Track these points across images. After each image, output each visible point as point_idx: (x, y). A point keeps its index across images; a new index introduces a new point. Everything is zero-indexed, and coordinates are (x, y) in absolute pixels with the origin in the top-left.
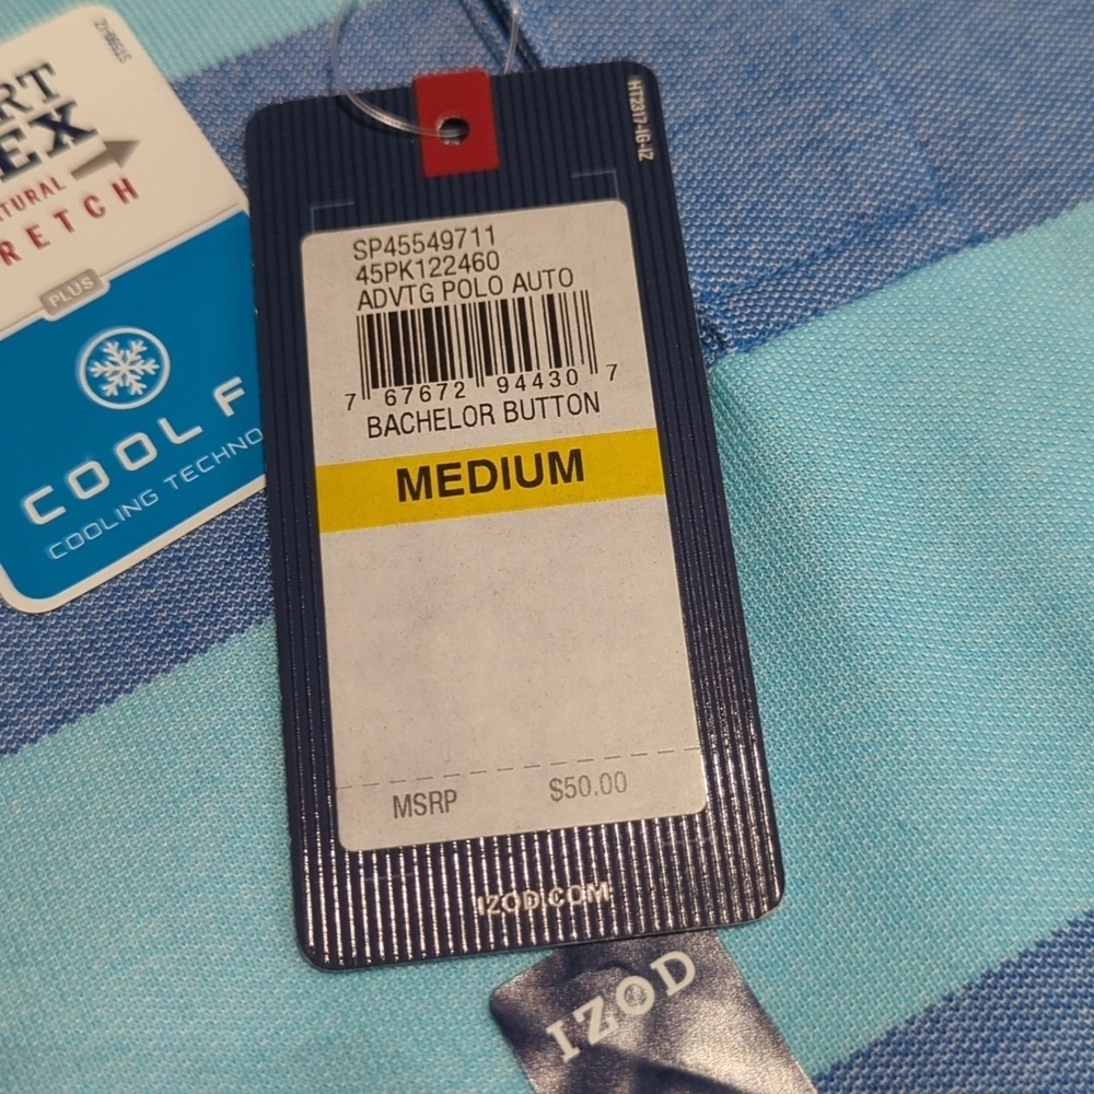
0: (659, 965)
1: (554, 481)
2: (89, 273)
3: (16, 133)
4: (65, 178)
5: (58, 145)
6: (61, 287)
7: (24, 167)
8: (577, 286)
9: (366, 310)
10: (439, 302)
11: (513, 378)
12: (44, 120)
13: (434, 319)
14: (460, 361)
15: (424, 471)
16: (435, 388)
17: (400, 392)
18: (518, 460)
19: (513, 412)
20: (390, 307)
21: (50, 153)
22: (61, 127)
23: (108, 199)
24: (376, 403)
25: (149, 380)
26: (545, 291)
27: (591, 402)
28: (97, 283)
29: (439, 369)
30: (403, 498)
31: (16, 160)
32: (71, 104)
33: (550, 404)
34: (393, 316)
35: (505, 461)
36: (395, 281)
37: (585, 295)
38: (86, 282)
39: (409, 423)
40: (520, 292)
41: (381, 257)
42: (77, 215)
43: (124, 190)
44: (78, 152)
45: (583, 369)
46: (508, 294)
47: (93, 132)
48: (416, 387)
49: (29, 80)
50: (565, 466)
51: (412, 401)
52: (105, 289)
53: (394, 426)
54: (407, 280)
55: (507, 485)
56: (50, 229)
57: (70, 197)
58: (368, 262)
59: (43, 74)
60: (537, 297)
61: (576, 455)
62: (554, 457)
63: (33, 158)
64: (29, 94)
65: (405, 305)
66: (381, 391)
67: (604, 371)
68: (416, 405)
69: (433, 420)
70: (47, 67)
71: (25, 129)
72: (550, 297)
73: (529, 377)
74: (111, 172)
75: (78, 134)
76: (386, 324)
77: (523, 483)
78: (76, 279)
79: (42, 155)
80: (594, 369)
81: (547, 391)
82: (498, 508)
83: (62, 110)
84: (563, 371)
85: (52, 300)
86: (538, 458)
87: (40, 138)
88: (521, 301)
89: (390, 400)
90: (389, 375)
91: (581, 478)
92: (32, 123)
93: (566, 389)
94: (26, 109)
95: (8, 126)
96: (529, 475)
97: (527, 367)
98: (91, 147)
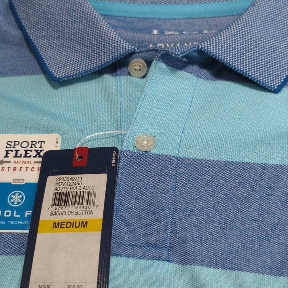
5: (36, 156)
6: (18, 180)
7: (28, 157)
9: (56, 191)
10: (69, 191)
12: (37, 151)
13: (67, 194)
14: (70, 202)
15: (58, 223)
16: (64, 207)
17: (58, 207)
18: (76, 222)
19: (77, 213)
20: (60, 191)
21: (34, 157)
22: (38, 154)
24: (53, 209)
27: (92, 212)
29: (66, 204)
30: (53, 228)
34: (60, 192)
35: (73, 222)
36: (62, 186)
37: (96, 191)
38: (22, 180)
39: (58, 213)
40: (84, 190)
41: (61, 181)
44: (38, 159)
45: (92, 206)
48: (61, 207)
49: (40, 143)
50: (84, 224)
51: (59, 209)
52: (24, 183)
53: (55, 214)
54: (64, 186)
55: (73, 227)
56: (24, 169)
58: (58, 182)
60: (87, 191)
62: (82, 222)
63: (30, 156)
65: (63, 191)
66: (55, 207)
68: (60, 210)
69: (62, 213)
72: (89, 191)
75: (40, 156)
76: (59, 194)
79: (32, 156)
80: (94, 206)
81: (84, 209)
82: (70, 231)
83: (41, 151)
84: (88, 206)
85: (15, 181)
86: (80, 222)
88: (84, 192)
89: (56, 209)
90: (57, 204)
91: (86, 227)
92: (35, 150)
93: (88, 209)
94: (36, 148)
95: (31, 149)
96: (77, 226)
97: (82, 205)
98: (40, 159)
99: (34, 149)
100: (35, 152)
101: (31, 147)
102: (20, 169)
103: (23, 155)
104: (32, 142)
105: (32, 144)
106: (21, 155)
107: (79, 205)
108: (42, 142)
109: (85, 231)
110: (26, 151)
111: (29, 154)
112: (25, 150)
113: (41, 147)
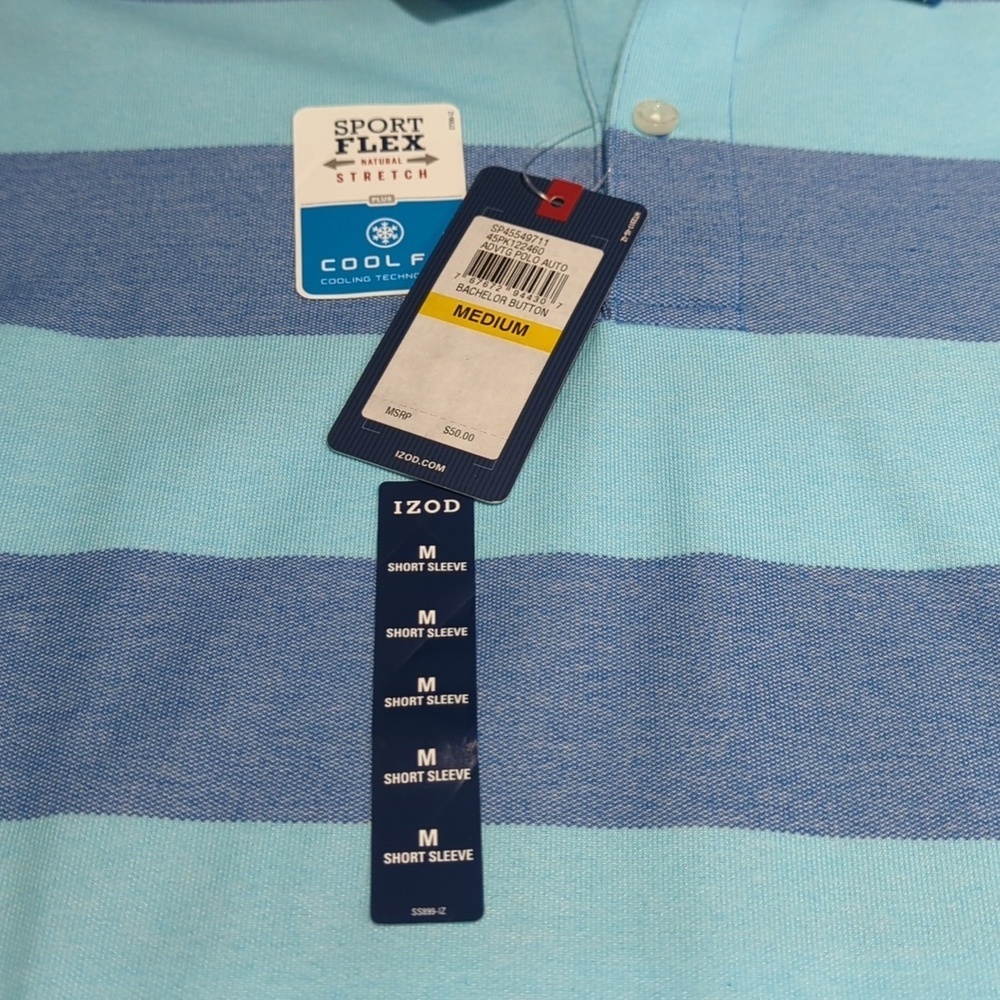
0: (447, 502)
1: (513, 332)
2: (392, 196)
3: (396, 138)
4: (404, 161)
5: (408, 148)
6: (380, 197)
7: (391, 150)
8: (566, 273)
9: (483, 249)
10: (512, 257)
11: (521, 293)
12: (409, 138)
13: (506, 262)
14: (506, 279)
15: (468, 309)
16: (490, 284)
17: (477, 280)
18: (504, 320)
19: (513, 303)
20: (492, 251)
21: (404, 150)
22: (413, 143)
23: (415, 174)
24: (466, 281)
25: (391, 241)
26: (553, 269)
27: (544, 312)
28: (393, 200)
29: (496, 279)
30: (455, 315)
31: (390, 147)
32: (422, 136)
33: (529, 307)
34: (492, 254)
35: (499, 318)
36: (500, 244)
37: (567, 277)
38: (390, 199)
39: (474, 291)
40: (544, 266)
42: (400, 175)
43: (423, 174)
44: (414, 153)
45: (549, 300)
46: (539, 265)
47: (423, 149)
48: (484, 281)
49: (412, 122)
50: (520, 329)
51: (479, 285)
52: (395, 203)
53: (467, 290)
54: (505, 245)
55: (495, 326)
56: (388, 175)
57: (401, 169)
58: (495, 233)
59: (418, 122)
60: (549, 270)
61: (527, 327)
62: (518, 324)
63: (396, 149)
64: (409, 127)
65: (499, 253)
66: (470, 277)
67: (557, 304)
68: (480, 287)
69: (482, 294)
70: (421, 120)
71: (400, 137)
72: (554, 272)
73: (528, 295)
74: (422, 166)
75: (418, 147)
76: (487, 256)
77: (501, 327)
78: (387, 196)
79: (400, 149)
80: (553, 302)
81: (531, 302)
82: (488, 333)
83: (418, 137)
84: (541, 298)
85: (373, 199)
86: (512, 322)
87: (404, 143)
88: (542, 269)
89: (472, 281)
90: (477, 273)
91: (523, 335)
92: (404, 137)
93: (538, 304)
94: (404, 131)
95: (394, 134)
96: (505, 326)
97: (529, 291)
98: (420, 154)
99: (400, 133)
100: (404, 139)
101: (394, 130)
102: (380, 176)
103: (380, 146)
104: (393, 120)
105: (394, 125)
106: (374, 146)
107: (523, 289)
108: (415, 120)
109: (518, 342)
110: (384, 137)
111: (391, 143)
112: (381, 137)
113: (416, 130)
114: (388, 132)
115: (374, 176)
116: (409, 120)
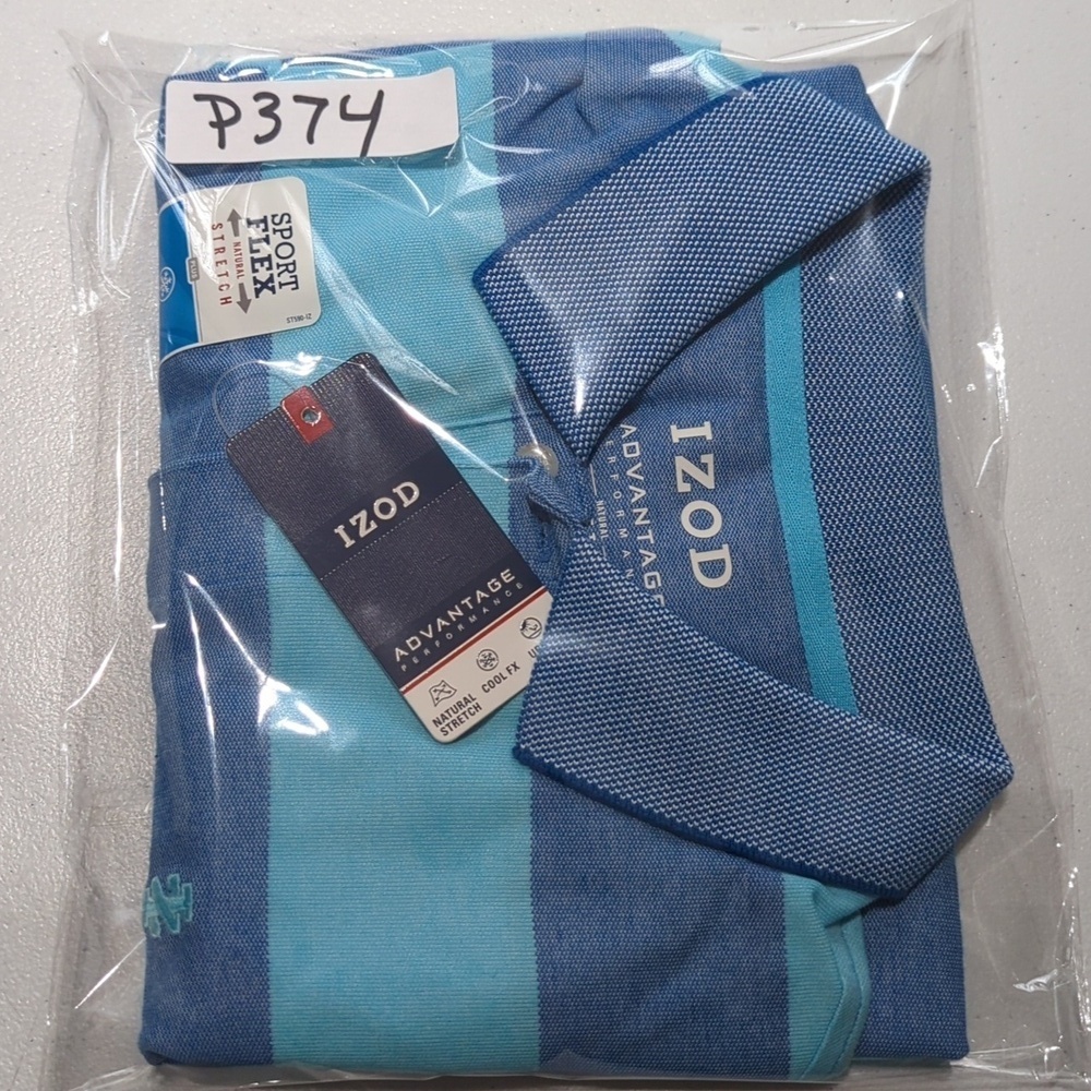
2: (198, 278)
3: (270, 268)
4: (241, 280)
5: (256, 281)
6: (198, 267)
7: (253, 266)
12: (271, 279)
21: (255, 278)
22: (263, 286)
23: (226, 294)
28: (192, 280)
31: (258, 265)
32: (274, 292)
38: (195, 276)
42: (224, 280)
43: (226, 301)
44: (251, 289)
47: (257, 297)
49: (293, 279)
52: (190, 282)
56: (222, 269)
57: (233, 280)
59: (294, 286)
63: (255, 271)
64: (286, 277)
70: (297, 288)
71: (270, 272)
74: (236, 298)
75: (258, 292)
78: (198, 274)
79: (255, 275)
83: (273, 290)
85: (193, 262)
87: (263, 275)
92: (272, 275)
94: (279, 275)
95: (274, 266)
98: (250, 294)
99: (275, 271)
100: (268, 276)
101: (278, 266)
102: (221, 262)
103: (256, 256)
104: (294, 263)
105: (287, 265)
106: (258, 251)
108: (296, 282)
110: (269, 258)
111: (262, 265)
112: (270, 255)
113: (281, 285)
114: (275, 260)
115: (221, 257)
116: (295, 276)
